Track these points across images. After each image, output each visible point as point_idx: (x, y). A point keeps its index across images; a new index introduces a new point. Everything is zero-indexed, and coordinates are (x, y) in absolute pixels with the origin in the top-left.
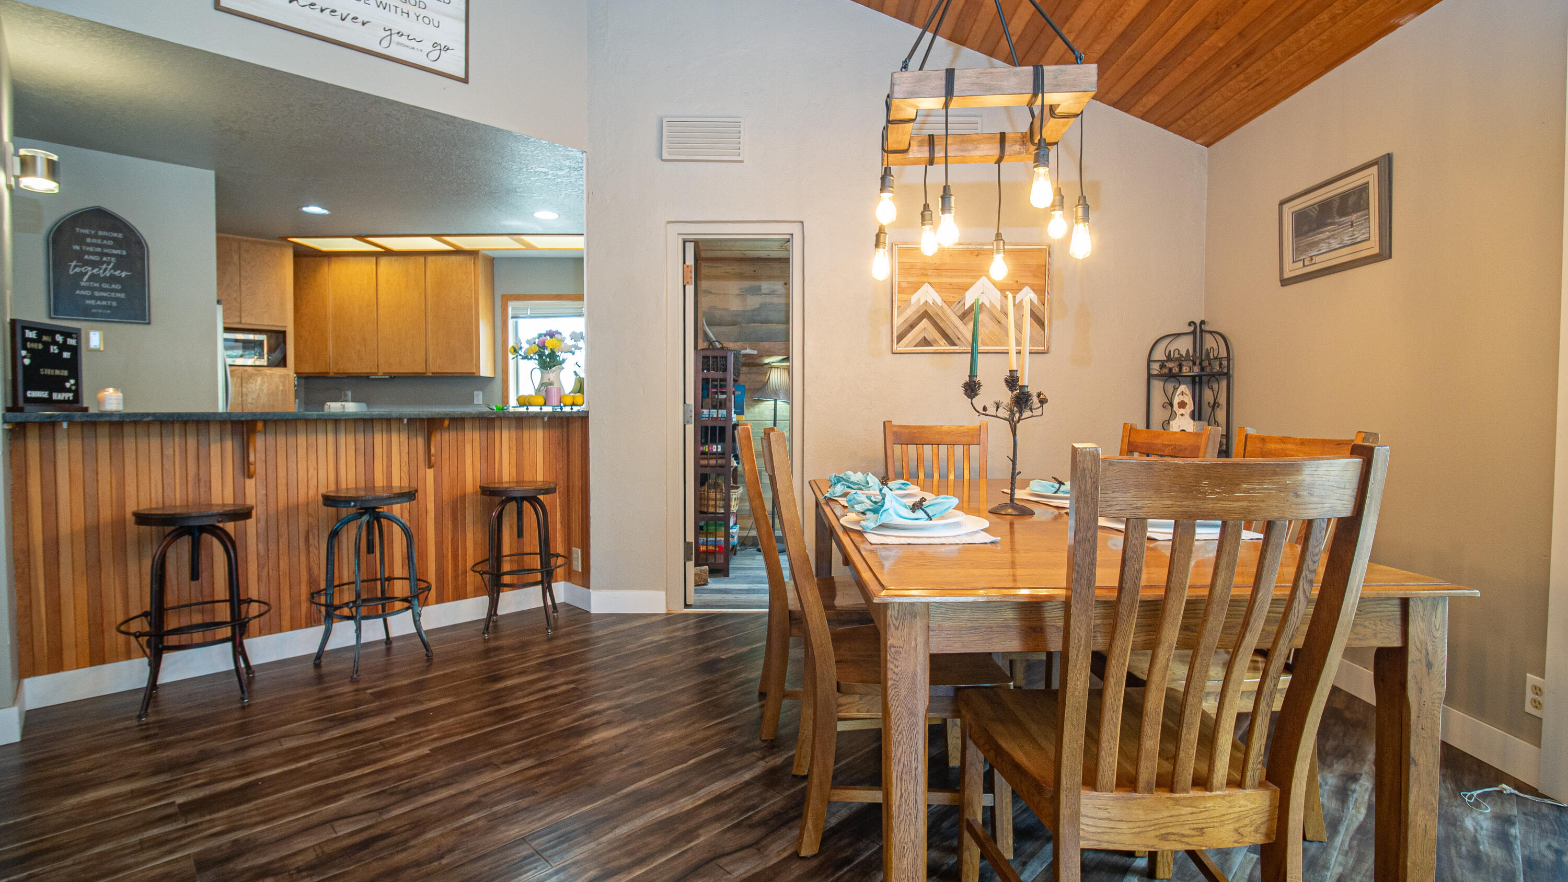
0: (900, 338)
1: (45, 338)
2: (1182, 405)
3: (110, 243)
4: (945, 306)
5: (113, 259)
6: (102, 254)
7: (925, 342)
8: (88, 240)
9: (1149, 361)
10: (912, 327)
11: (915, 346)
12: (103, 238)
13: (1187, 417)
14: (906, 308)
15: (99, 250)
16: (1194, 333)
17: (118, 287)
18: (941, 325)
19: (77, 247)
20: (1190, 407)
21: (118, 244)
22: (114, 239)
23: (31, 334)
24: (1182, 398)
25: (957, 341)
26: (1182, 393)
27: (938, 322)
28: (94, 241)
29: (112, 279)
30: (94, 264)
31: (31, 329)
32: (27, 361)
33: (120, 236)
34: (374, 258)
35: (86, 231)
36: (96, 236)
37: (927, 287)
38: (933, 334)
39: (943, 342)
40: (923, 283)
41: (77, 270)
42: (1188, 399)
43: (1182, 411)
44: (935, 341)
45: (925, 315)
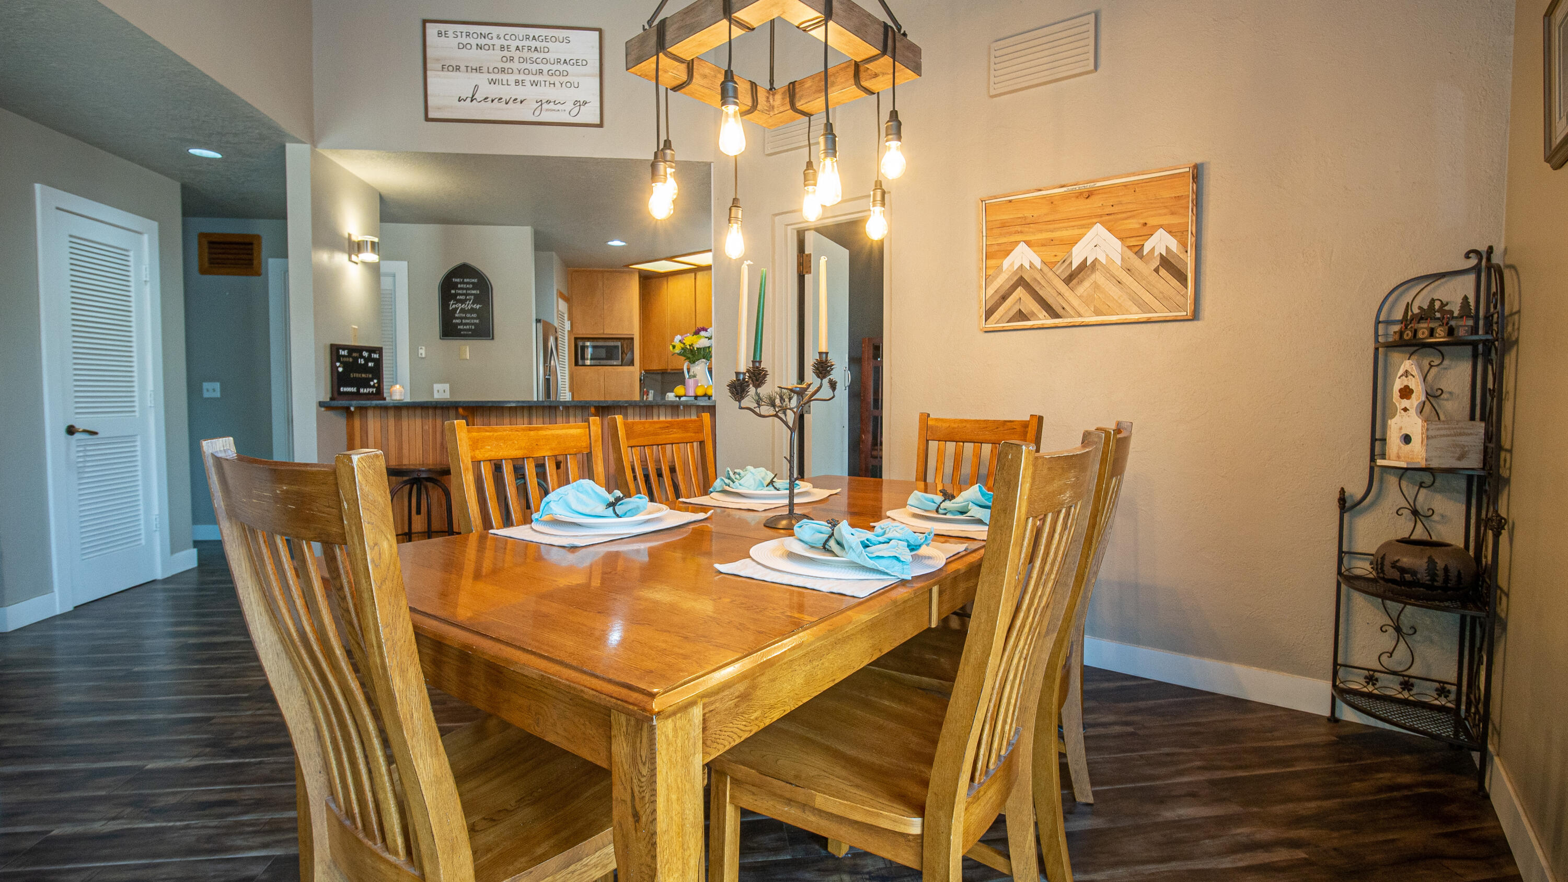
0: (989, 313)
1: (355, 355)
2: (1406, 393)
3: (471, 286)
4: (1046, 269)
5: (472, 297)
6: (466, 295)
7: (1021, 315)
8: (459, 286)
9: (1378, 322)
10: (1004, 298)
11: (1008, 322)
12: (467, 283)
13: (1413, 412)
14: (995, 277)
15: (465, 291)
16: (1477, 269)
17: (474, 315)
18: (1041, 293)
19: (453, 292)
20: (1419, 395)
21: (475, 286)
22: (473, 283)
23: (342, 353)
24: (1406, 381)
25: (1059, 311)
26: (1406, 373)
27: (1037, 289)
28: (462, 286)
29: (472, 311)
30: (462, 302)
31: (344, 349)
32: (340, 370)
33: (476, 280)
34: (693, 274)
35: (458, 280)
36: (463, 283)
37: (1022, 247)
38: (1030, 305)
39: (1042, 313)
40: (1017, 243)
41: (454, 306)
42: (1416, 384)
43: (1405, 403)
44: (1033, 314)
45: (1021, 282)
